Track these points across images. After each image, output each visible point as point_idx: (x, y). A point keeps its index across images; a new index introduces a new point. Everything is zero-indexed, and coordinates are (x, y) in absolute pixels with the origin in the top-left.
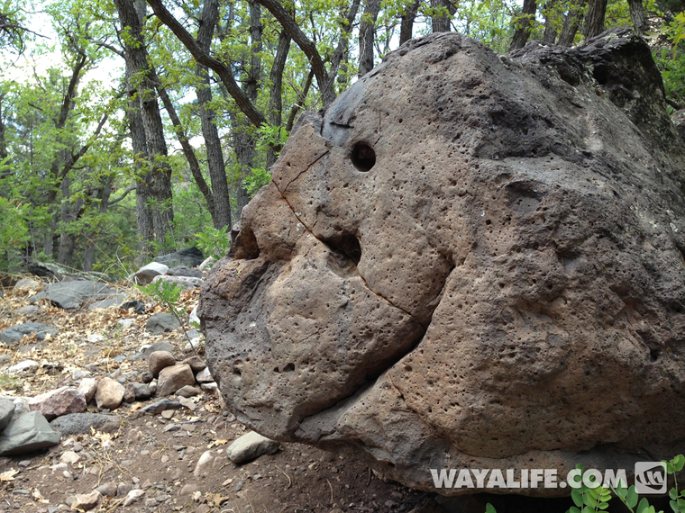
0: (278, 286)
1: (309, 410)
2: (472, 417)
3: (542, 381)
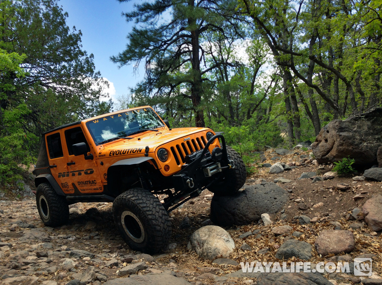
0: (320, 145)
1: (323, 156)
2: (336, 155)
3: (342, 151)
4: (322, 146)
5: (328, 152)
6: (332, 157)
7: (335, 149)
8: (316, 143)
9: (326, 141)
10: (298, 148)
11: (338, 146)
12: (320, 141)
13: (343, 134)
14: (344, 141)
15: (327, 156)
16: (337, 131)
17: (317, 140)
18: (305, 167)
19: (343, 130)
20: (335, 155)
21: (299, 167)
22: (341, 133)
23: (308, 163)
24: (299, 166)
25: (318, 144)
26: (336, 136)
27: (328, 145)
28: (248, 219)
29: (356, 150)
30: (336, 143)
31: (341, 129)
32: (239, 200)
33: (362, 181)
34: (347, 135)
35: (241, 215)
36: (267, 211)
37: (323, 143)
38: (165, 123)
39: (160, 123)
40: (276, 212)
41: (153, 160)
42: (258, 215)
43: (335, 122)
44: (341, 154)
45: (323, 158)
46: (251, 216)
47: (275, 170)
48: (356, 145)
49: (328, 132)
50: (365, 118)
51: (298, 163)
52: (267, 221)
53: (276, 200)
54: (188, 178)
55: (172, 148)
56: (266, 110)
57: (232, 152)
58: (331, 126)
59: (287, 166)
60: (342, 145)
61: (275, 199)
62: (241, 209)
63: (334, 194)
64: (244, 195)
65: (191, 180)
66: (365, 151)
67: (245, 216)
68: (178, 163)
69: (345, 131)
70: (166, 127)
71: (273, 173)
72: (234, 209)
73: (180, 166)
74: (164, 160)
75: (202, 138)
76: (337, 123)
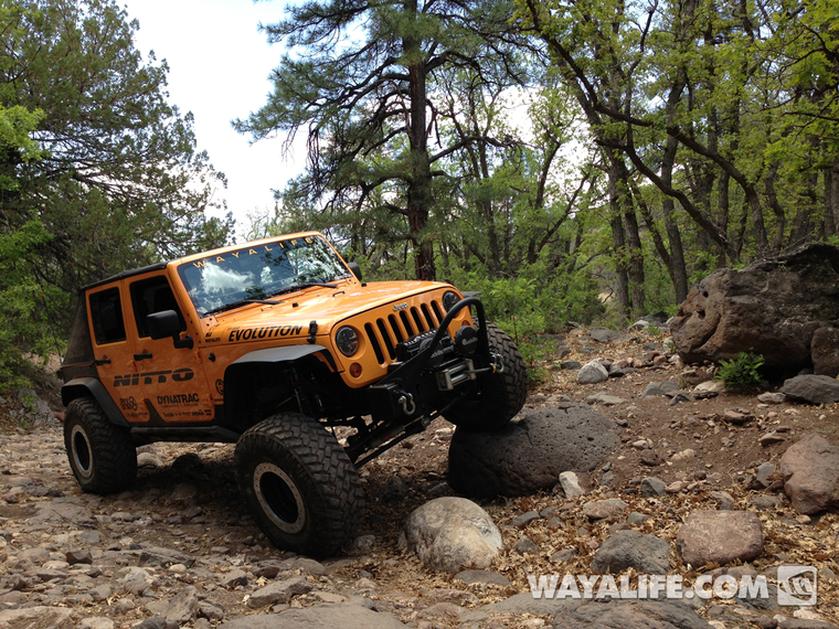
2: (723, 344)
4: (693, 326)
5: (706, 338)
6: (714, 349)
7: (722, 333)
8: (680, 318)
9: (702, 314)
10: (640, 327)
11: (727, 327)
12: (689, 315)
13: (739, 300)
14: (740, 315)
15: (703, 347)
16: (725, 292)
17: (681, 313)
18: (654, 370)
19: (739, 292)
20: (720, 345)
21: (640, 370)
22: (734, 299)
23: (661, 361)
24: (642, 367)
25: (683, 322)
26: (724, 305)
27: (706, 323)
28: (530, 484)
29: (767, 336)
30: (724, 320)
31: (735, 290)
32: (510, 442)
33: (779, 403)
34: (746, 302)
35: (515, 474)
36: (572, 466)
37: (694, 319)
38: (353, 270)
39: (339, 267)
40: (592, 469)
41: (326, 353)
42: (552, 474)
43: (721, 273)
44: (734, 344)
45: (694, 351)
46: (537, 477)
47: (589, 376)
48: (765, 325)
49: (706, 294)
50: (787, 265)
51: (638, 362)
52: (572, 488)
53: (593, 443)
54: (403, 392)
55: (368, 327)
56: (568, 243)
57: (498, 336)
58: (713, 282)
59: (616, 368)
60: (735, 323)
61: (590, 439)
62: (516, 461)
63: (717, 430)
64: (523, 431)
65: (408, 397)
66: (786, 339)
67: (523, 476)
68: (381, 360)
69: (743, 294)
70: (355, 279)
71: (586, 383)
72: (500, 461)
73: (384, 366)
74: (348, 352)
75: (434, 304)
76: (726, 277)
